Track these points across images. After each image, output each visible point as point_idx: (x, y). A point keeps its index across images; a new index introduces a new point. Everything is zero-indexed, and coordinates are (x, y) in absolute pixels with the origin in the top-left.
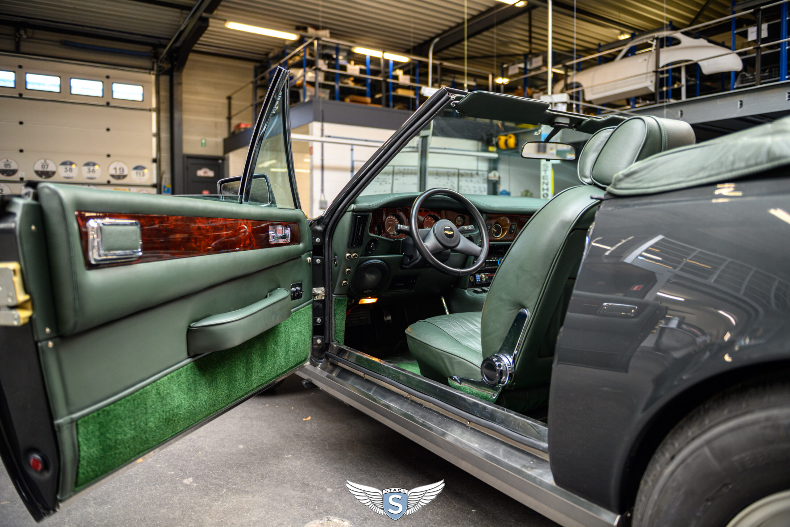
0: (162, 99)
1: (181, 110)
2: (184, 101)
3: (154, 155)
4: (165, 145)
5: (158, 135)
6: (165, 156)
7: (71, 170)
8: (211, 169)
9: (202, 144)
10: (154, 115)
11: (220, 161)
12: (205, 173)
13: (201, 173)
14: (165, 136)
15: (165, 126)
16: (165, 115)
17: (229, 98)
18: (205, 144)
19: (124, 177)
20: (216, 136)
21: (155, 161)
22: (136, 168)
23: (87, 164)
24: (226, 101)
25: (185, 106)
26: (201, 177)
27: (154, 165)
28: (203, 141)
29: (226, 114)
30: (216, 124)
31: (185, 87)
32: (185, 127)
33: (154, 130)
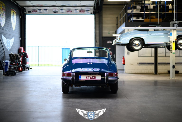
0: (97, 21)
1: (102, 24)
2: (103, 20)
4: (98, 34)
8: (111, 41)
9: (109, 33)
11: (114, 38)
12: (109, 42)
13: (108, 42)
17: (117, 18)
18: (110, 33)
20: (113, 30)
24: (116, 19)
25: (103, 22)
26: (108, 44)
28: (109, 32)
29: (116, 23)
30: (113, 27)
31: (104, 16)
32: (103, 29)
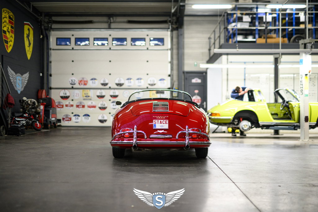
0: (174, 43)
1: (183, 48)
2: (185, 43)
3: (169, 73)
4: (175, 67)
5: (171, 62)
6: (175, 73)
7: (131, 82)
8: (199, 78)
9: (195, 65)
10: (169, 52)
11: (204, 74)
12: (196, 80)
13: (194, 81)
14: (175, 62)
15: (175, 57)
16: (175, 51)
17: (210, 38)
18: (197, 65)
19: (155, 84)
20: (202, 60)
21: (169, 76)
22: (161, 80)
23: (138, 79)
24: (207, 40)
25: (186, 46)
26: (194, 83)
27: (169, 78)
28: (196, 63)
29: (208, 48)
30: (203, 53)
31: (186, 35)
32: (186, 57)
33: (169, 60)
